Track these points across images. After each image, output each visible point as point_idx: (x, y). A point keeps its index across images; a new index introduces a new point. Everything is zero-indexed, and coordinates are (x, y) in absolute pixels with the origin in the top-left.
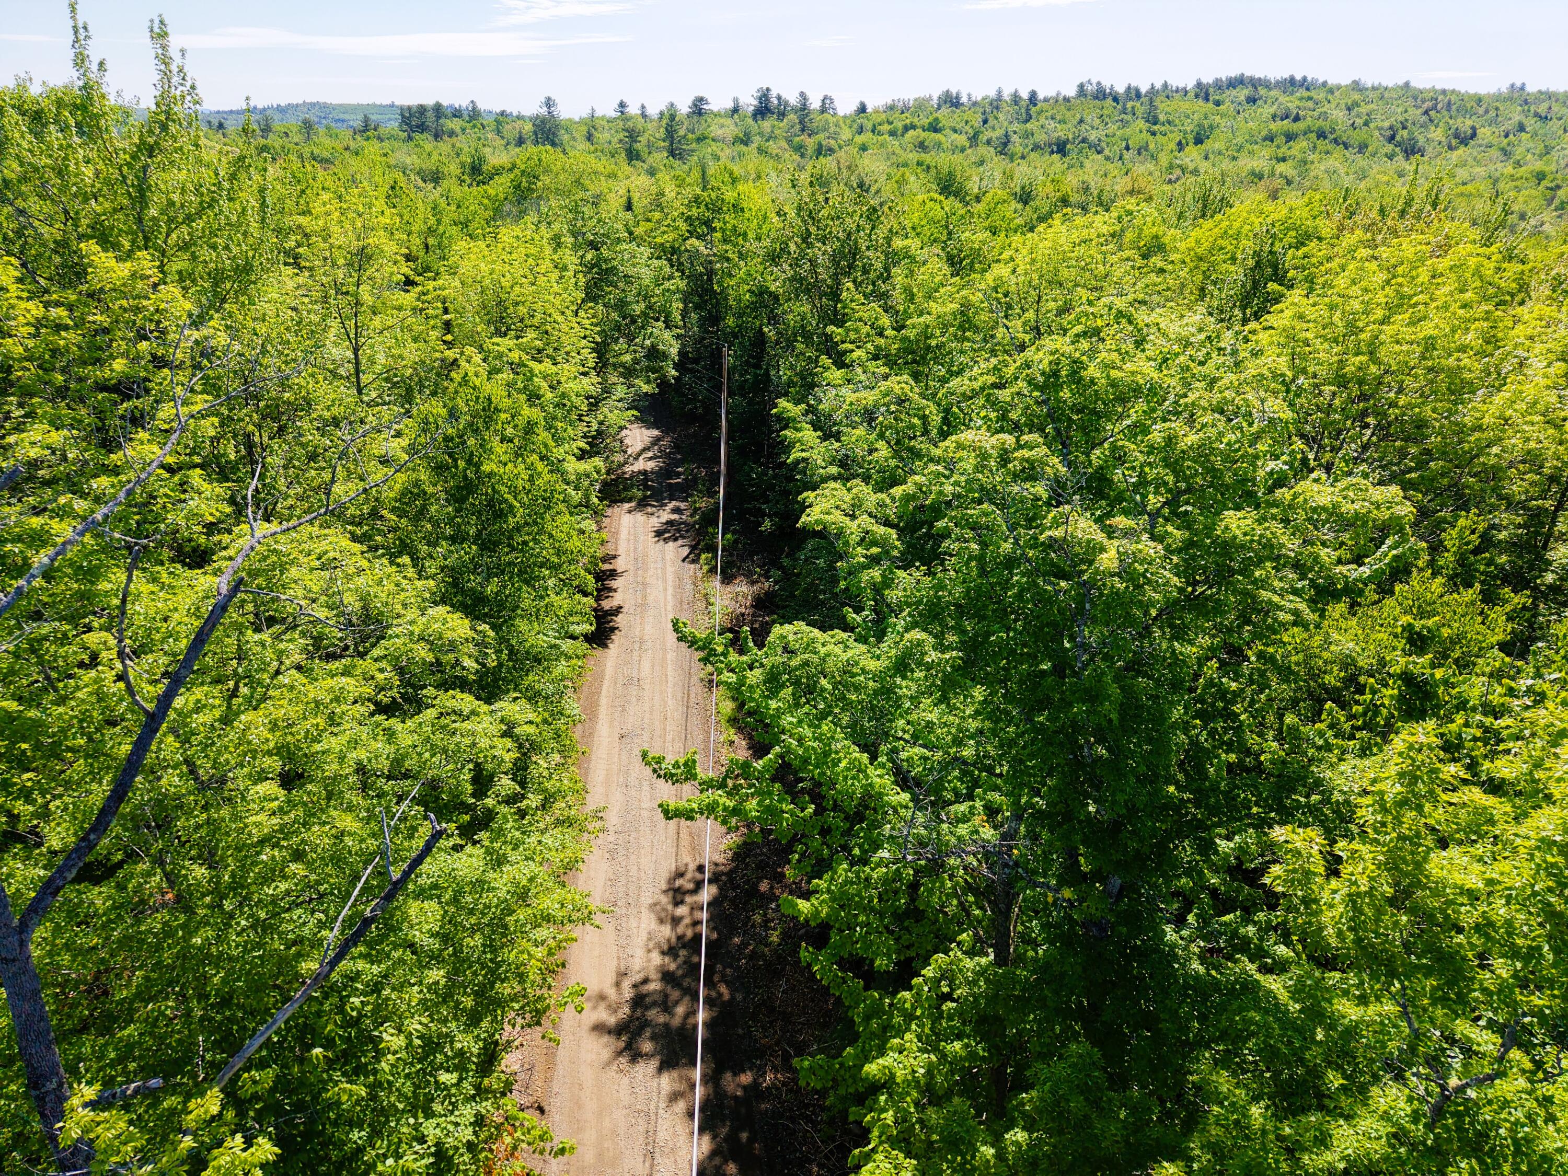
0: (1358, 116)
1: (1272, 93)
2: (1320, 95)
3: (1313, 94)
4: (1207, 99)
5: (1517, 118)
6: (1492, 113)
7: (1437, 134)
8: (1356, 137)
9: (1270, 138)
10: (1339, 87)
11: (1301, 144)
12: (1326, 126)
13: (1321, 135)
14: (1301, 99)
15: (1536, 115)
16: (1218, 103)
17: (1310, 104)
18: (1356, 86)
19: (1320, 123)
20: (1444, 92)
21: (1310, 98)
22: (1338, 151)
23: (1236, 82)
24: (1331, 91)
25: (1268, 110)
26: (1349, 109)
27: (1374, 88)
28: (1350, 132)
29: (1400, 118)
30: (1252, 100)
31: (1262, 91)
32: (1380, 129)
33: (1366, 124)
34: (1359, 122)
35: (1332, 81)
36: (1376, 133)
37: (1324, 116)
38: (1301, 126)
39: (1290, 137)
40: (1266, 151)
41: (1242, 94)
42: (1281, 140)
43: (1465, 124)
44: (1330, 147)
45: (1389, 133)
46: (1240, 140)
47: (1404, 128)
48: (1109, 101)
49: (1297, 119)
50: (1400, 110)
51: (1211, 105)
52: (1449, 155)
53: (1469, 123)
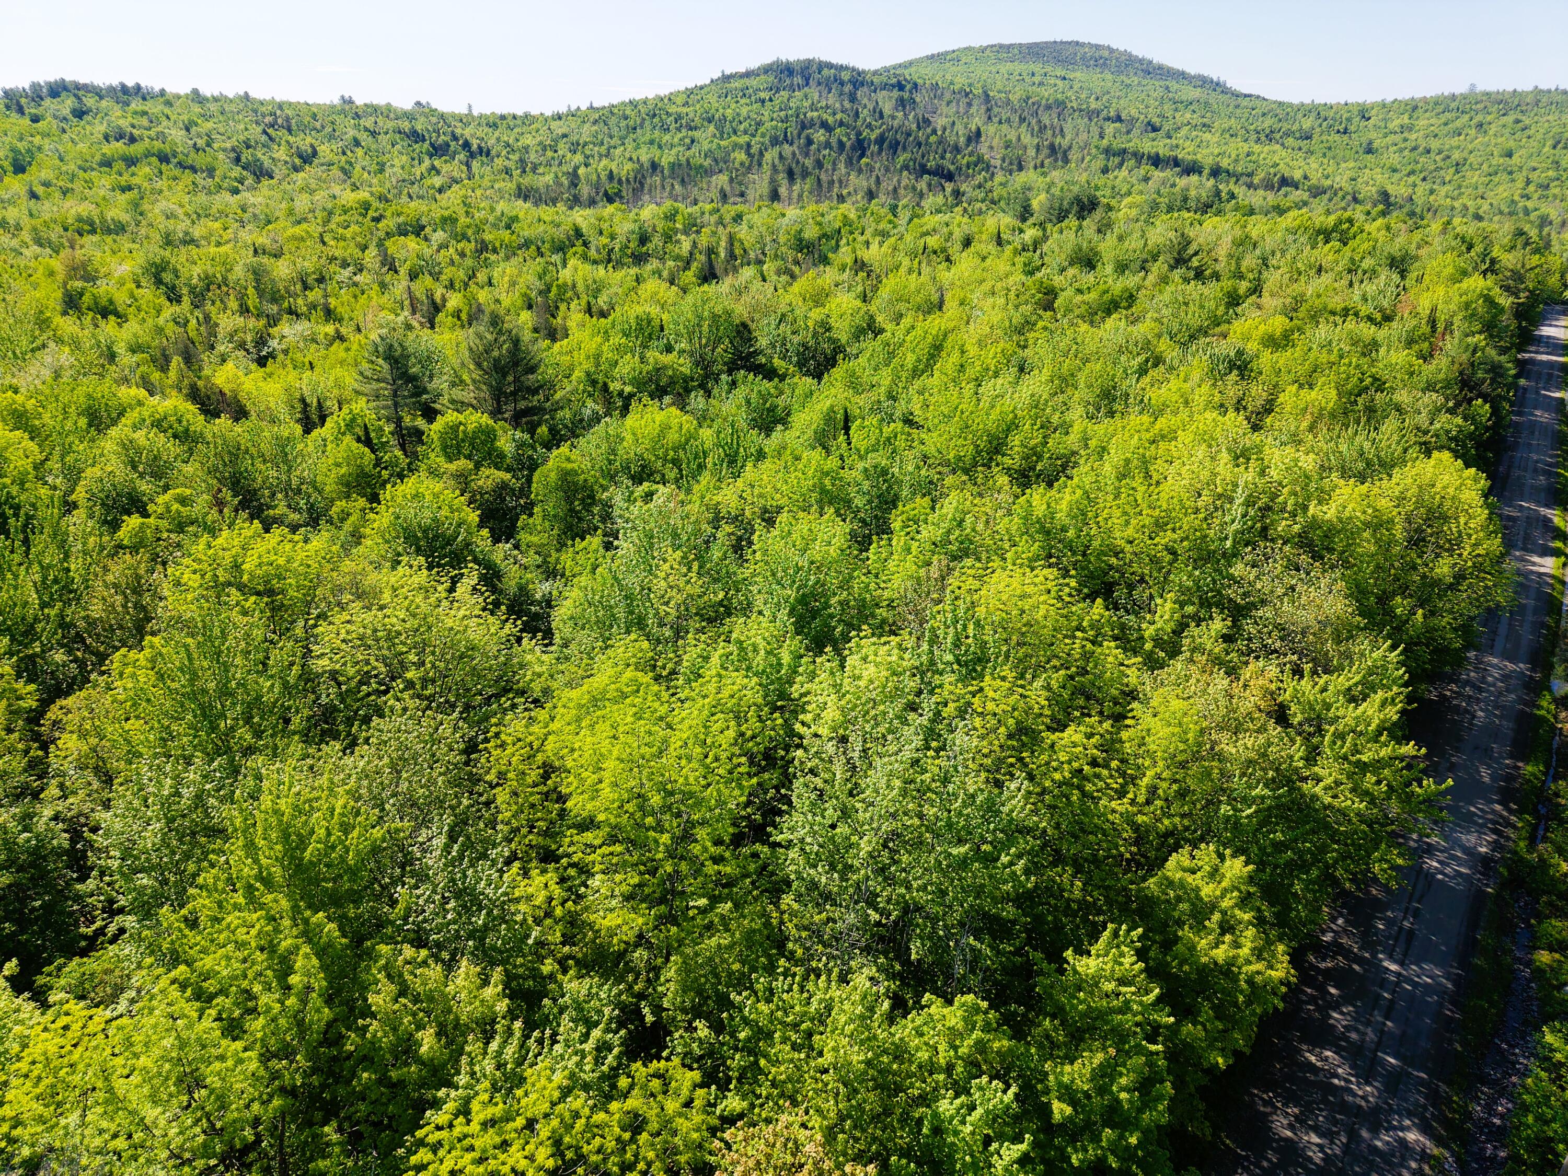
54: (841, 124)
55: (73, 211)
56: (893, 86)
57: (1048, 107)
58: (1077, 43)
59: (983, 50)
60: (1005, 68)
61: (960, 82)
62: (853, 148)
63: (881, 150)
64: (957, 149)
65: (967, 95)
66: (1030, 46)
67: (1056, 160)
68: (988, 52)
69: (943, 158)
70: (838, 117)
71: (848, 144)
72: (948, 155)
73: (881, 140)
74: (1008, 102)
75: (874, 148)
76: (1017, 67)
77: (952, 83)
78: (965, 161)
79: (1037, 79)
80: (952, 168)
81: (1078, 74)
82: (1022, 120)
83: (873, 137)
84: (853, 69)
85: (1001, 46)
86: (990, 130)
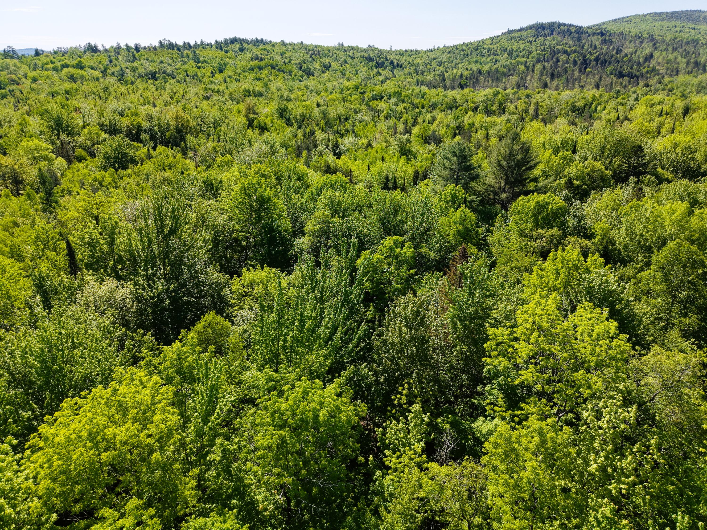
0: (286, 58)
1: (250, 46)
2: (269, 48)
3: (266, 47)
4: (221, 49)
5: (344, 58)
6: (335, 56)
7: (317, 66)
8: (287, 68)
9: (252, 69)
10: (276, 44)
11: (265, 72)
12: (274, 63)
13: (273, 67)
14: (262, 49)
15: (349, 56)
16: (226, 52)
17: (266, 52)
18: (283, 43)
19: (271, 61)
20: (316, 46)
21: (265, 49)
22: (281, 75)
23: (234, 41)
24: (273, 46)
25: (249, 55)
26: (282, 55)
27: (290, 44)
28: (284, 66)
29: (302, 59)
30: (241, 50)
31: (245, 45)
32: (295, 64)
33: (290, 62)
34: (287, 61)
35: (274, 41)
36: (294, 66)
37: (272, 58)
38: (263, 63)
39: (260, 68)
40: (251, 76)
41: (237, 46)
42: (256, 70)
43: (326, 61)
44: (278, 73)
45: (299, 66)
46: (239, 71)
47: (305, 63)
48: (175, 51)
49: (261, 60)
50: (301, 55)
51: (223, 53)
52: (323, 75)
53: (327, 60)
54: (575, 52)
55: (243, 87)
56: (598, 34)
57: (688, 43)
58: (700, 11)
59: (645, 16)
60: (658, 24)
61: (635, 31)
62: (582, 63)
63: (597, 64)
64: (639, 64)
65: (639, 37)
66: (673, 13)
67: (699, 69)
68: (648, 17)
69: (631, 68)
70: (573, 48)
71: (579, 62)
72: (635, 67)
73: (597, 60)
74: (664, 41)
75: (593, 63)
76: (666, 24)
77: (630, 32)
78: (645, 70)
79: (678, 29)
80: (637, 73)
81: (702, 27)
82: (674, 49)
83: (592, 58)
84: (577, 27)
85: (656, 14)
86: (656, 54)
